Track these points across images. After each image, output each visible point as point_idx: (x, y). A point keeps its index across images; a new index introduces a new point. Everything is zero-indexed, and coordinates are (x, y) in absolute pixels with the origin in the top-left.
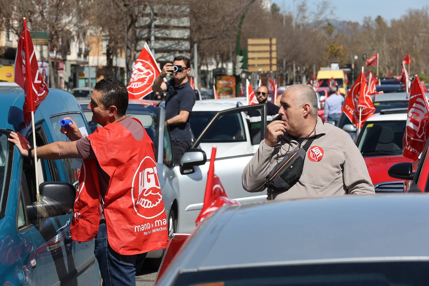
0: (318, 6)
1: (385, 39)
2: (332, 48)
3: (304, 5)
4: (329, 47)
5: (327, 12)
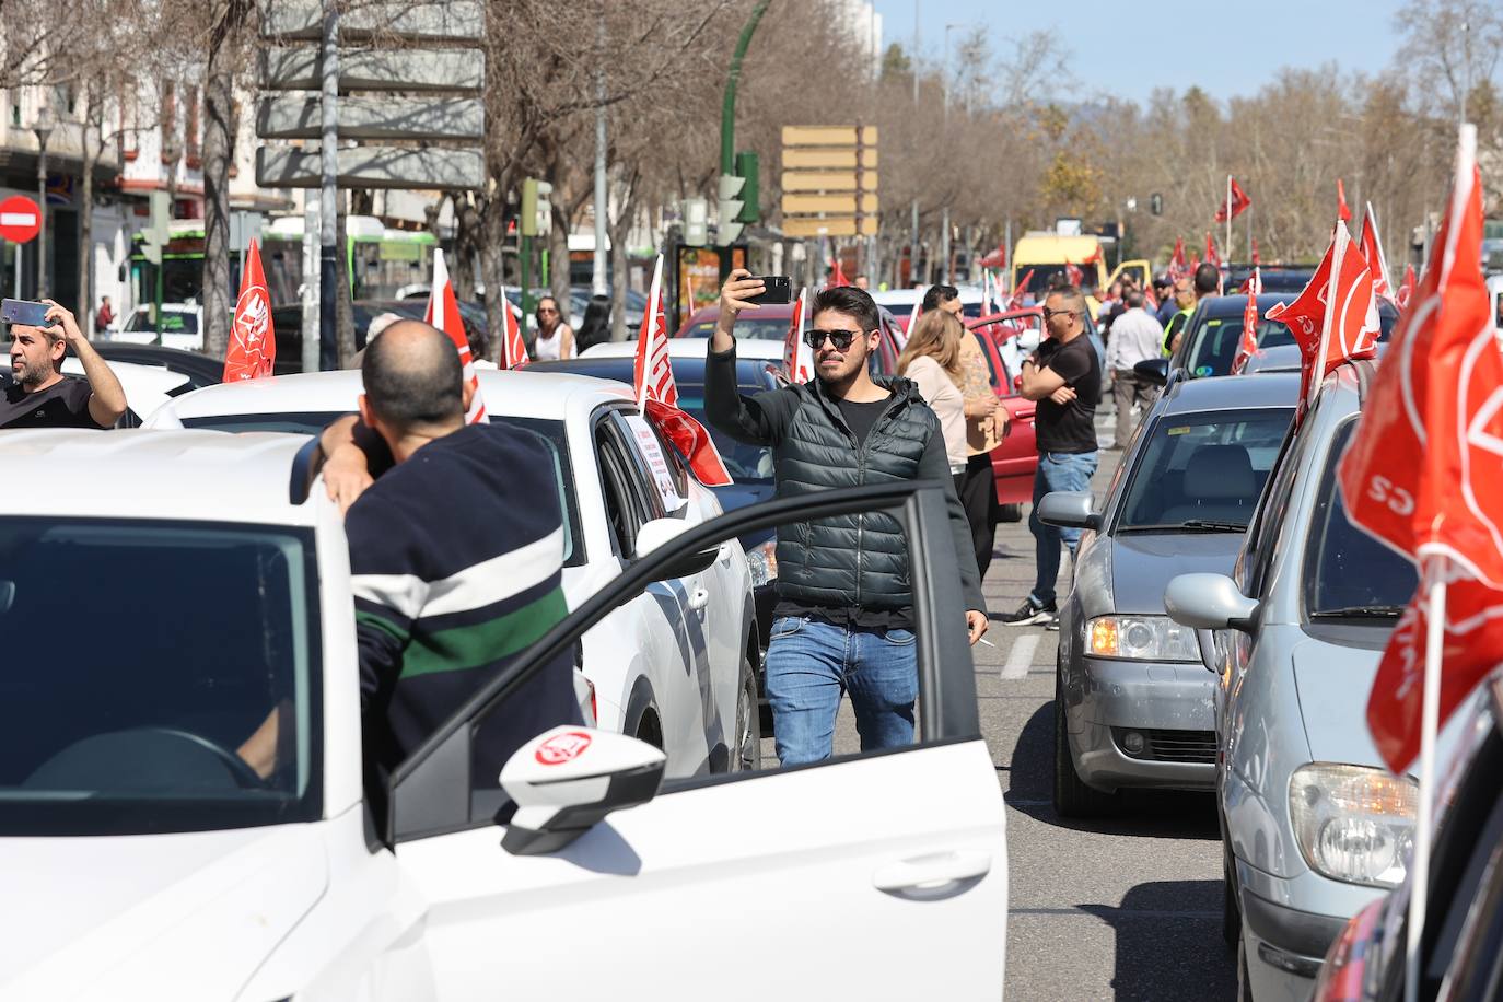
0: (1021, 47)
1: (1213, 155)
2: (1060, 172)
3: (978, 42)
4: (1051, 170)
5: (1047, 65)
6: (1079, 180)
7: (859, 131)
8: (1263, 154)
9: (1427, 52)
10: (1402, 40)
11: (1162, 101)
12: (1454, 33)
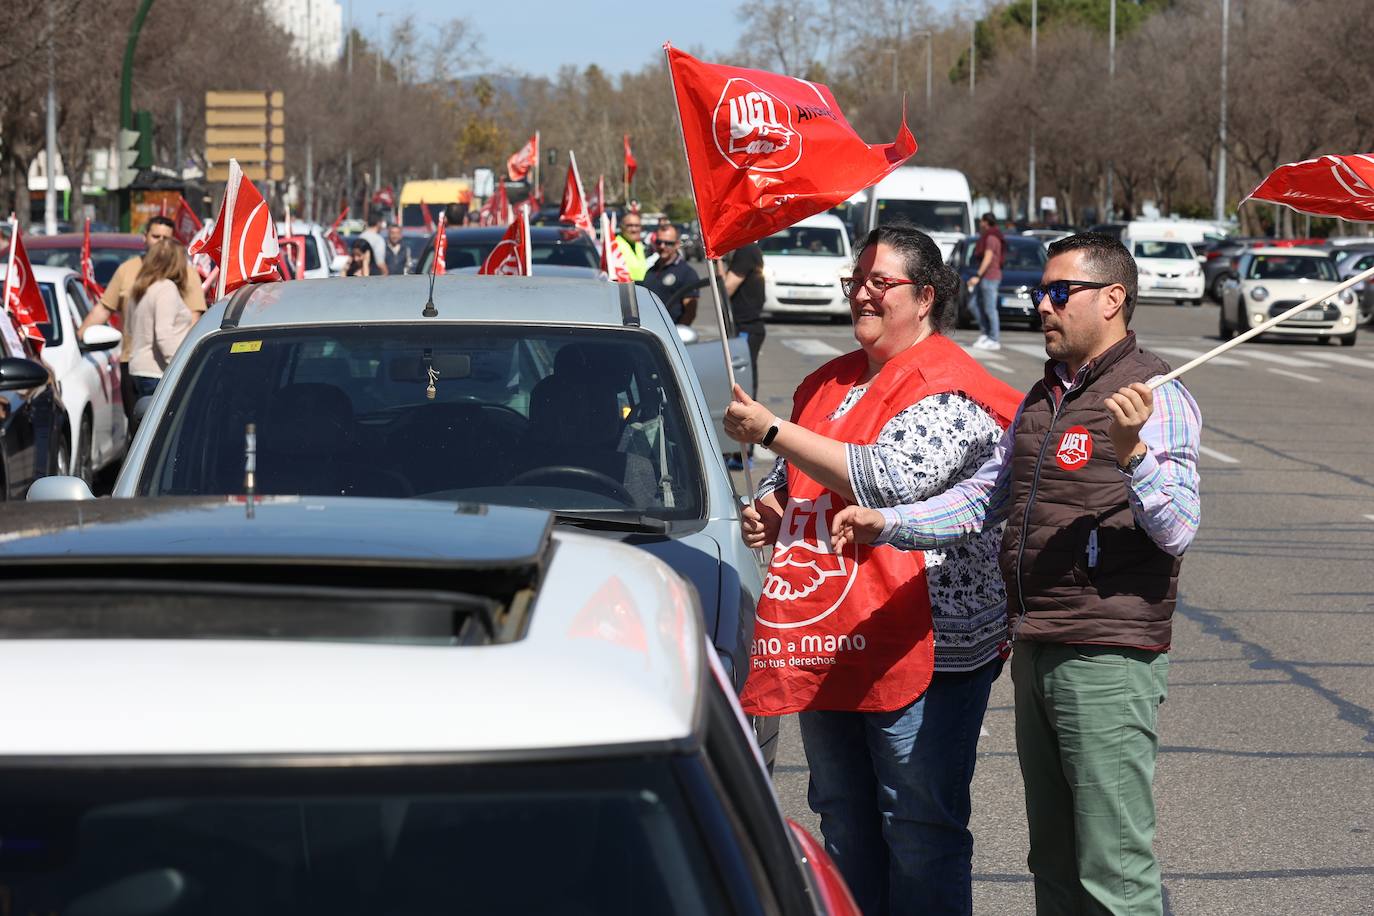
0: (442, 31)
1: (606, 117)
2: (472, 131)
3: (407, 27)
4: (465, 128)
5: (463, 45)
6: (487, 137)
7: (268, 96)
8: (644, 117)
9: (764, 38)
10: (745, 28)
11: (567, 74)
12: (784, 23)
